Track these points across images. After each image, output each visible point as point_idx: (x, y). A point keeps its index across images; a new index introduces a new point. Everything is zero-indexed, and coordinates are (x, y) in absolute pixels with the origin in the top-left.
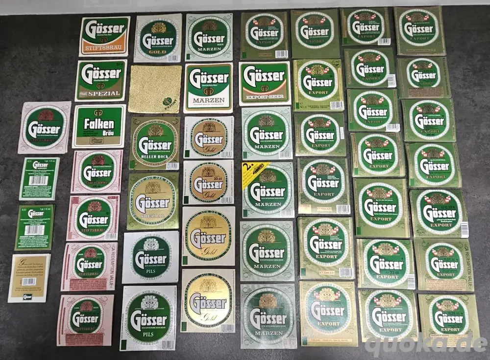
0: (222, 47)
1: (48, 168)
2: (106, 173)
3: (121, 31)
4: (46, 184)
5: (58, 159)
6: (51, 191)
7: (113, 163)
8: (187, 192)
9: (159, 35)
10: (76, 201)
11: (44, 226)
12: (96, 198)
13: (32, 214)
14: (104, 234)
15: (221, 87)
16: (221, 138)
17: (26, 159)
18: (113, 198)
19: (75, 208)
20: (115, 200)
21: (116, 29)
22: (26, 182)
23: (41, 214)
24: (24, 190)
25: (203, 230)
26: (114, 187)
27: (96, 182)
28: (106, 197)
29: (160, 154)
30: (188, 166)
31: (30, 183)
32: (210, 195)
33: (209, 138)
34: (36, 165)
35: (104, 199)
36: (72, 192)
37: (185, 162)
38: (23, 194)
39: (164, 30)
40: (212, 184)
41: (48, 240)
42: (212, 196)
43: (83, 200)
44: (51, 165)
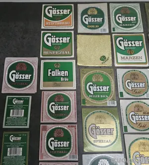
0: (136, 24)
1: (24, 103)
2: (65, 108)
3: (68, 13)
4: (23, 115)
5: (31, 97)
6: (27, 121)
7: (70, 100)
8: (125, 123)
9: (93, 16)
10: (45, 129)
11: (21, 148)
12: (60, 126)
13: (12, 139)
14: (67, 155)
15: (138, 49)
16: (144, 84)
17: (7, 97)
18: (72, 127)
19: (44, 134)
20: (74, 128)
21: (65, 12)
22: (8, 114)
23: (19, 138)
24: (6, 120)
25: (141, 153)
26: (72, 118)
27: (59, 114)
28: (67, 125)
29: (102, 94)
30: (124, 104)
31: (11, 115)
32: (143, 125)
33: (135, 84)
34: (15, 102)
35: (66, 127)
36: (41, 122)
37: (121, 101)
38: (6, 123)
39: (96, 13)
40: (143, 117)
41: (25, 160)
42: (144, 126)
43: (51, 127)
44: (26, 102)
